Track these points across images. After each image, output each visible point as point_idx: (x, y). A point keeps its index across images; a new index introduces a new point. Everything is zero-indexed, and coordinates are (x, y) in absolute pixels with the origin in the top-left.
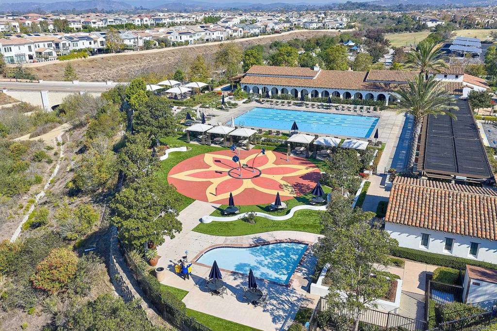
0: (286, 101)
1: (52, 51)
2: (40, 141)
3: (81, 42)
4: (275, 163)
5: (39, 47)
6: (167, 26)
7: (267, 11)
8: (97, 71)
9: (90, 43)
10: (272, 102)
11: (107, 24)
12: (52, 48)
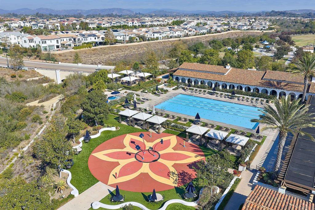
0: (203, 90)
1: (71, 43)
2: (42, 106)
3: (89, 38)
4: (174, 148)
5: (63, 40)
6: (148, 27)
7: (216, 17)
8: (96, 56)
9: (95, 39)
10: (193, 89)
11: (111, 25)
12: (71, 42)
